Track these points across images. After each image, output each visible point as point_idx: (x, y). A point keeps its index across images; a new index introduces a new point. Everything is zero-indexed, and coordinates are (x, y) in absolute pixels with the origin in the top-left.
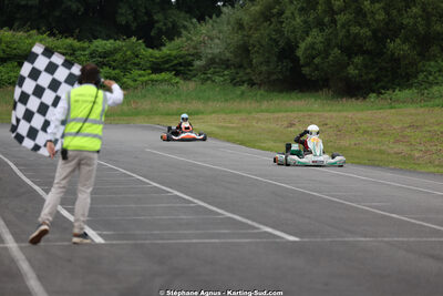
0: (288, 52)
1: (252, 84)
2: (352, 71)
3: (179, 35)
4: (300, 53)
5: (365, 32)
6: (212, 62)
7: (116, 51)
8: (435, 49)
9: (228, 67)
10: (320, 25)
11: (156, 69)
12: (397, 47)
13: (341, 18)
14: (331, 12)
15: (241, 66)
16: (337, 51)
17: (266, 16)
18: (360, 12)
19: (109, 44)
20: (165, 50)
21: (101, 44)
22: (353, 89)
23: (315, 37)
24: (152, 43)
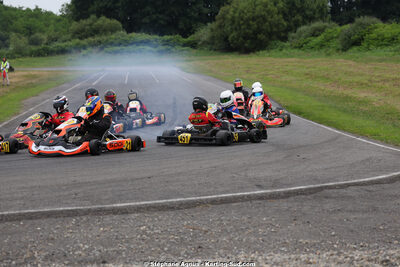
0: (226, 39)
1: (215, 50)
2: (246, 45)
3: (193, 33)
4: (230, 39)
5: (251, 32)
6: (204, 42)
7: (171, 39)
8: (274, 37)
9: (208, 44)
10: (236, 29)
11: (184, 45)
12: (261, 36)
13: (243, 27)
14: (240, 25)
15: (213, 44)
16: (241, 39)
17: (220, 26)
18: (249, 25)
19: (169, 37)
20: (189, 39)
21: (166, 37)
22: (247, 51)
23: (234, 34)
24: (185, 36)
